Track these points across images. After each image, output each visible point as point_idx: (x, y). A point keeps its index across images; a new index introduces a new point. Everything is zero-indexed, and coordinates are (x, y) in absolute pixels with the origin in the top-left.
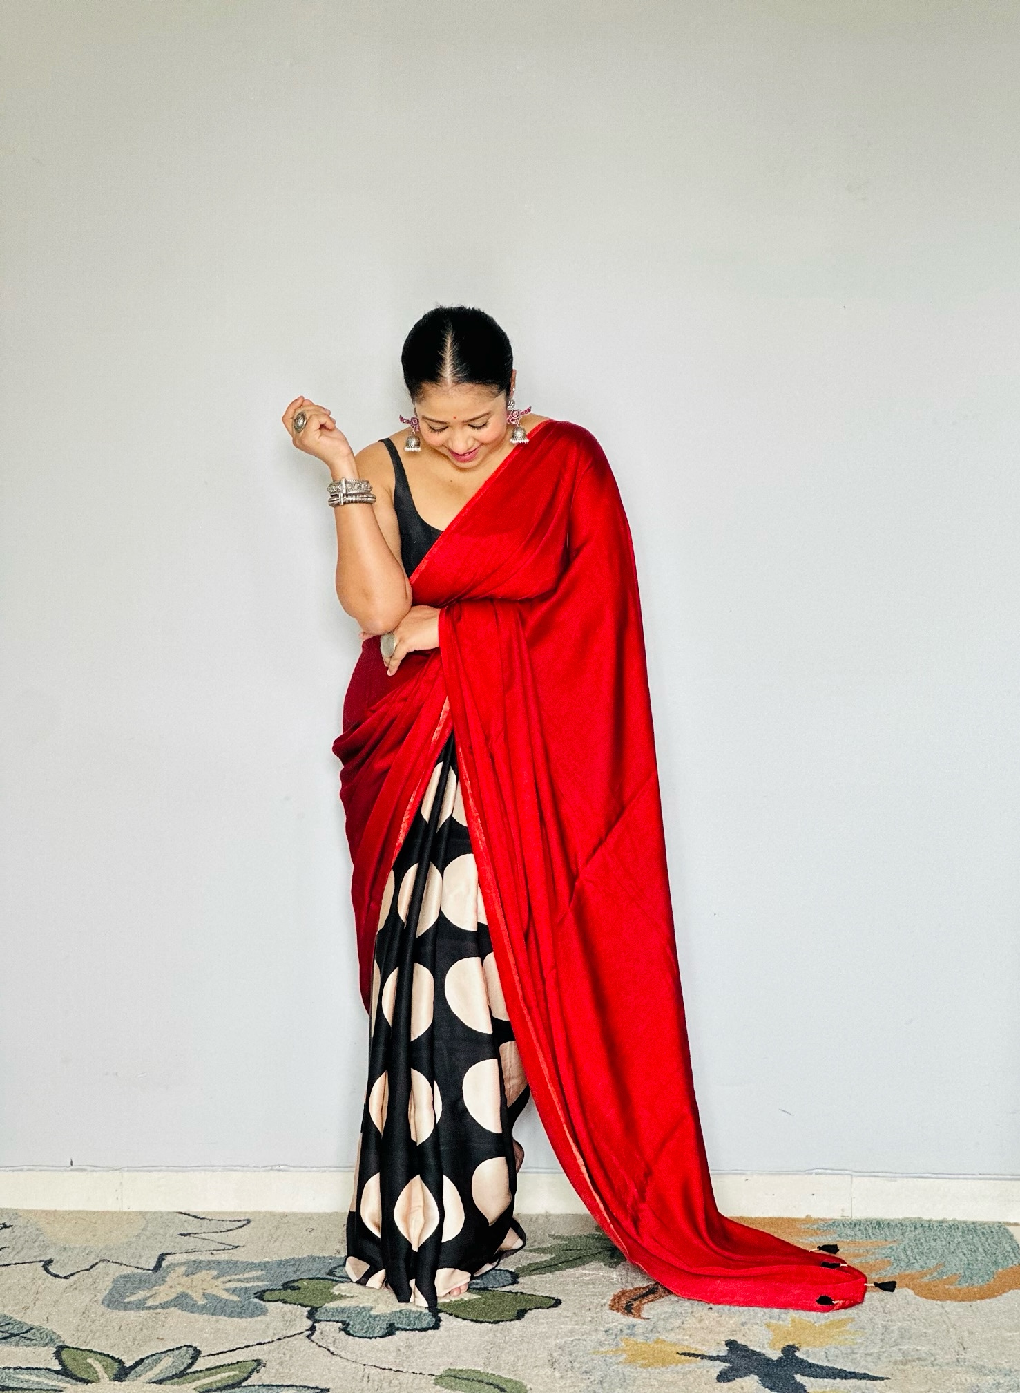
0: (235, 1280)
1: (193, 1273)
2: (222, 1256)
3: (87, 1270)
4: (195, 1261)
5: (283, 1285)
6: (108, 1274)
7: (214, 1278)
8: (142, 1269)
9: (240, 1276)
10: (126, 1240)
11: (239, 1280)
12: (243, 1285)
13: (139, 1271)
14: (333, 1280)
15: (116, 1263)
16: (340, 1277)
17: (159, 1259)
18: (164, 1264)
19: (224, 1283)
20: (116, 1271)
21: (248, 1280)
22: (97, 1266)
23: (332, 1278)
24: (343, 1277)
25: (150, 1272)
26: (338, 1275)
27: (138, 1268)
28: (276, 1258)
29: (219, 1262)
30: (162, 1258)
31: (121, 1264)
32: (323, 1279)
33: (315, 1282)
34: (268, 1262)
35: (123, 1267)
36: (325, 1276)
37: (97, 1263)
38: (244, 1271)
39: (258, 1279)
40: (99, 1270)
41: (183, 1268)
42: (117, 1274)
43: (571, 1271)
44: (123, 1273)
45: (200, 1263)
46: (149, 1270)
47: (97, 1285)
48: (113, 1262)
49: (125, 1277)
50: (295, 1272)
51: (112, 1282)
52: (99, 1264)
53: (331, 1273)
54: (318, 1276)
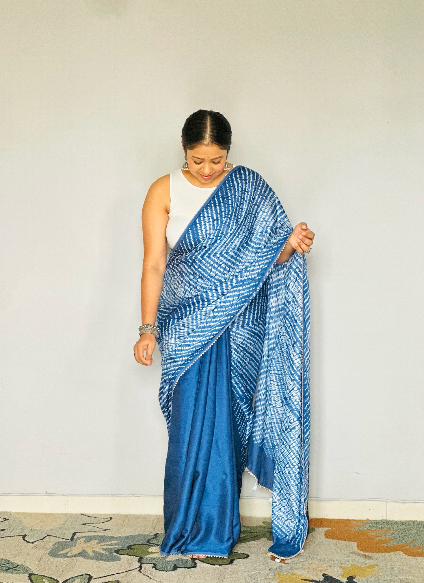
0: (106, 545)
1: (88, 542)
2: (101, 534)
3: (41, 540)
4: (88, 536)
5: (128, 547)
6: (50, 542)
7: (98, 543)
8: (65, 539)
9: (109, 543)
10: (59, 526)
11: (108, 545)
12: (109, 547)
13: (65, 540)
14: (149, 545)
15: (54, 536)
16: (152, 544)
17: (73, 535)
18: (75, 537)
19: (101, 546)
20: (54, 541)
21: (112, 544)
22: (46, 538)
23: (149, 544)
24: (154, 544)
25: (69, 541)
26: (151, 542)
27: (63, 539)
28: (124, 535)
29: (99, 536)
30: (74, 534)
31: (57, 537)
32: (145, 544)
33: (142, 546)
34: (120, 537)
35: (57, 538)
36: (145, 543)
37: (46, 537)
38: (109, 541)
39: (116, 544)
40: (46, 540)
41: (84, 539)
42: (55, 542)
43: (252, 542)
44: (57, 541)
45: (91, 536)
46: (68, 540)
47: (46, 546)
48: (53, 536)
49: (58, 543)
50: (132, 541)
51: (53, 545)
52: (47, 537)
53: (149, 541)
54: (143, 543)
